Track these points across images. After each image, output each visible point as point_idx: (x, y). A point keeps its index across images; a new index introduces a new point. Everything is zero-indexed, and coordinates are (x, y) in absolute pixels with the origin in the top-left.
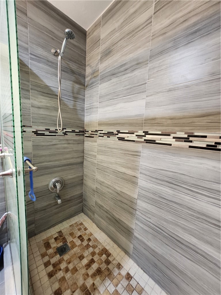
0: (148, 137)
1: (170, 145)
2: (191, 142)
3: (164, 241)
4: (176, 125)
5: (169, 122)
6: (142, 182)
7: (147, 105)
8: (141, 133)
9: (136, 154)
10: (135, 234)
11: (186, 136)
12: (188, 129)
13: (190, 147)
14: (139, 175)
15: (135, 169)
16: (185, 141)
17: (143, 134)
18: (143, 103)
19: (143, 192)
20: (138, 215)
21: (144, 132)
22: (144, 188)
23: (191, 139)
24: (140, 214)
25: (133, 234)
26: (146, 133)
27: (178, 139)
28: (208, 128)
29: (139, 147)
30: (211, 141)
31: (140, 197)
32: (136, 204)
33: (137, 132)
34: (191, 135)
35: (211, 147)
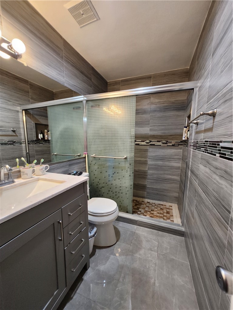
0: (151, 143)
1: (161, 145)
3: (160, 182)
4: (162, 138)
5: (159, 137)
6: (150, 162)
7: (150, 130)
8: (148, 141)
9: (146, 151)
10: (147, 186)
11: (166, 142)
12: (166, 140)
13: (167, 146)
14: (148, 160)
15: (146, 157)
17: (149, 142)
18: (148, 129)
19: (151, 166)
22: (151, 164)
23: (167, 143)
24: (149, 176)
26: (151, 141)
27: (163, 143)
28: (172, 139)
29: (148, 147)
30: (173, 143)
31: (149, 169)
32: (147, 173)
33: (146, 141)
34: (167, 142)
35: (173, 145)
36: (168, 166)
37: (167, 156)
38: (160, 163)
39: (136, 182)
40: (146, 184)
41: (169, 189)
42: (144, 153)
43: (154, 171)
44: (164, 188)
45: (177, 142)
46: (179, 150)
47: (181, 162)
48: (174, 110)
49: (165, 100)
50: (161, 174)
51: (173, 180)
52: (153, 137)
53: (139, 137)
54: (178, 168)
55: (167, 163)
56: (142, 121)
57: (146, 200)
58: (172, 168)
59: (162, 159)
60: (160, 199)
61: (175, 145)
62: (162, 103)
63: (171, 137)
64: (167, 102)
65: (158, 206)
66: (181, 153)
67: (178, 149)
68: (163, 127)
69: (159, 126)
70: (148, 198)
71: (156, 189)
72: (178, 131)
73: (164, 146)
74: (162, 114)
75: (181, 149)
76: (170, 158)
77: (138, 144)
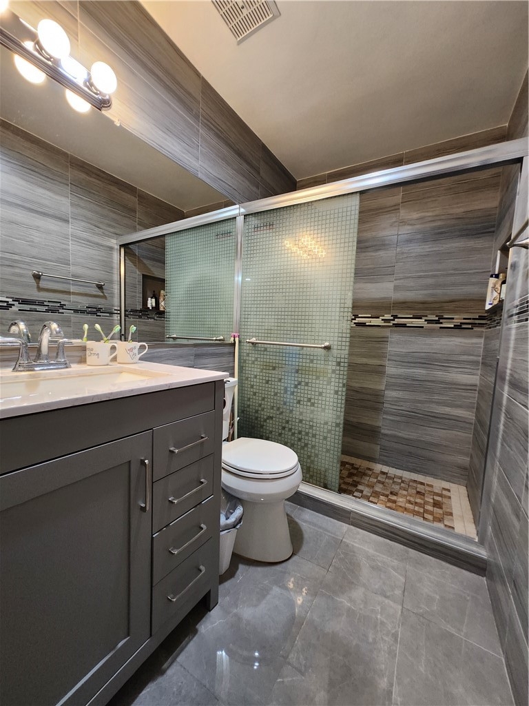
0: (397, 321)
1: (423, 327)
2: (441, 323)
3: (419, 423)
4: (427, 309)
5: (421, 306)
6: (391, 370)
7: (396, 288)
8: (388, 317)
9: (384, 340)
10: (383, 431)
11: (437, 318)
12: (438, 312)
13: (441, 328)
14: (387, 363)
15: (382, 356)
16: (436, 323)
17: (392, 318)
18: (391, 286)
19: (393, 380)
20: (386, 408)
21: (392, 316)
22: (394, 375)
23: (441, 321)
24: (389, 406)
25: (380, 432)
26: (395, 317)
27: (429, 321)
28: (455, 312)
29: (387, 332)
30: (457, 322)
31: (389, 386)
32: (383, 396)
33: (383, 316)
34: (441, 318)
35: (457, 327)
36: (442, 382)
37: (439, 355)
38: (420, 372)
39: (354, 417)
40: (380, 424)
41: (444, 443)
42: (378, 345)
43: (401, 393)
44: (428, 438)
45: (470, 319)
46: (475, 340)
47: (479, 372)
48: (461, 236)
49: (437, 213)
50: (419, 402)
51: (457, 419)
52: (404, 305)
53: (368, 307)
54: (470, 388)
55: (439, 374)
56: (374, 268)
57: (378, 467)
58: (454, 386)
59: (427, 361)
60: (418, 469)
61: (464, 326)
62: (430, 219)
63: (452, 306)
64: (443, 217)
65: (411, 484)
66: (480, 347)
67: (471, 337)
68: (430, 281)
69: (420, 277)
70: (384, 461)
71: (408, 442)
72: (473, 290)
73: (432, 330)
74: (430, 248)
75: (480, 337)
76: (448, 361)
77: (363, 325)
